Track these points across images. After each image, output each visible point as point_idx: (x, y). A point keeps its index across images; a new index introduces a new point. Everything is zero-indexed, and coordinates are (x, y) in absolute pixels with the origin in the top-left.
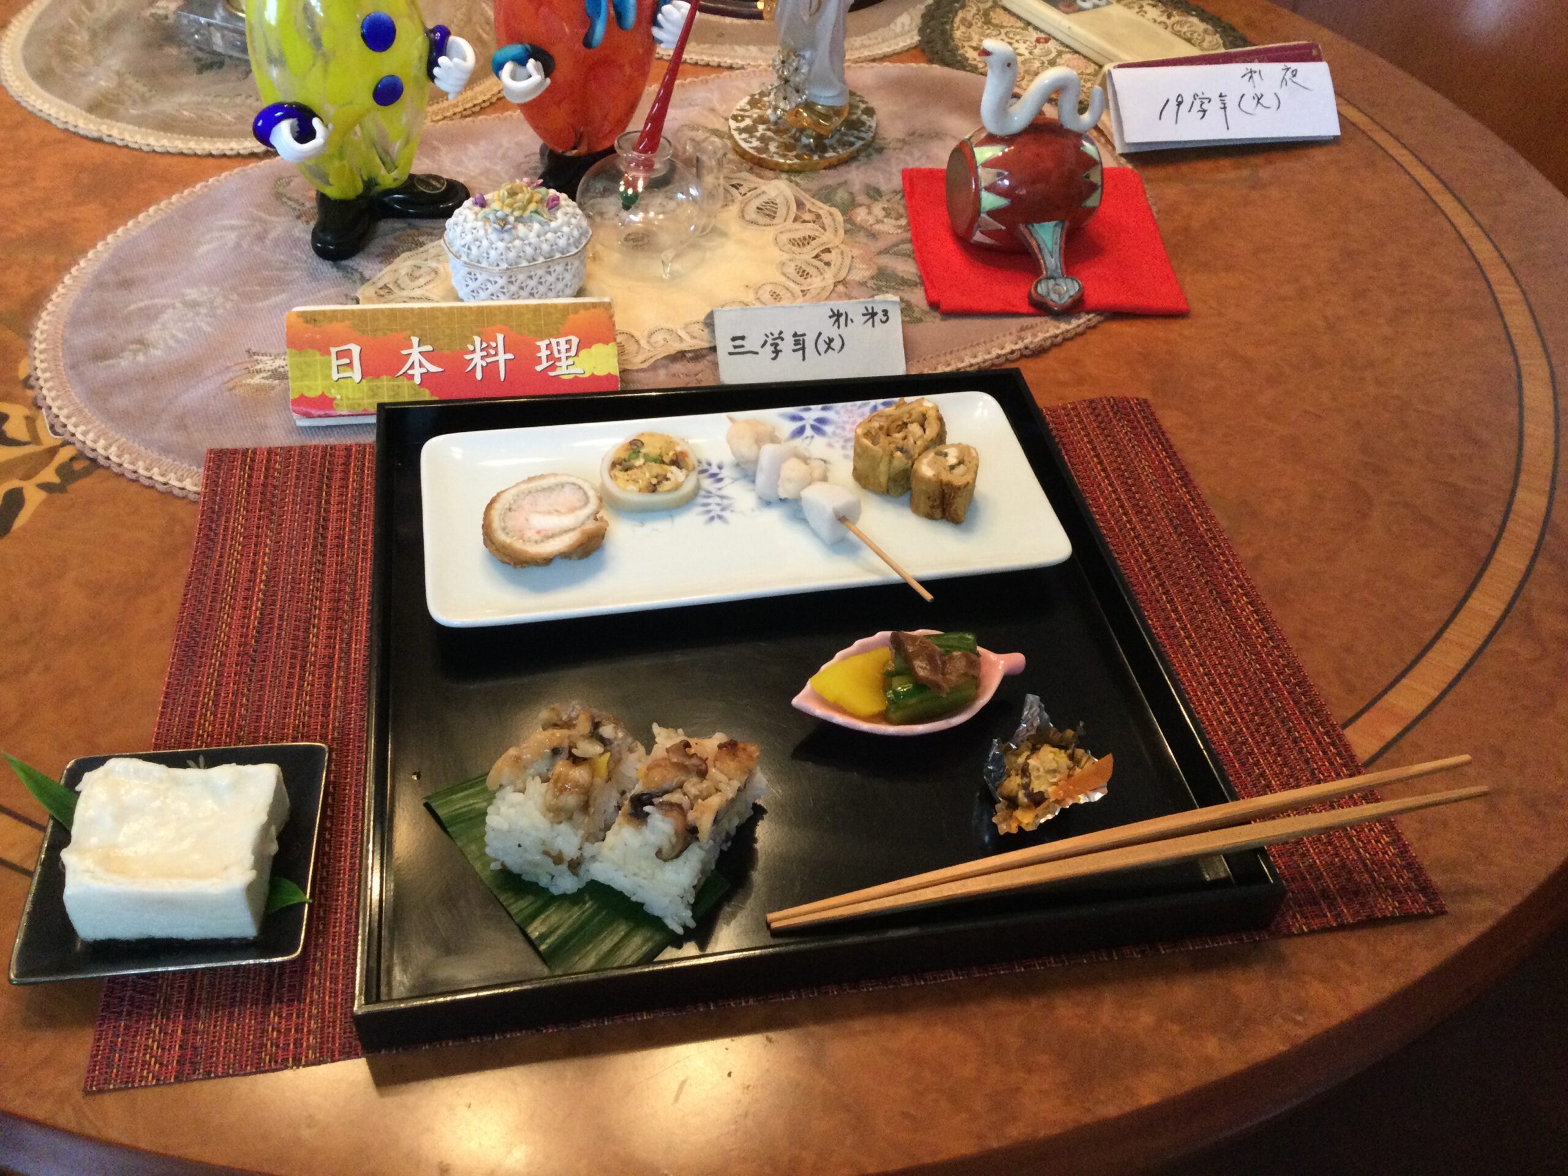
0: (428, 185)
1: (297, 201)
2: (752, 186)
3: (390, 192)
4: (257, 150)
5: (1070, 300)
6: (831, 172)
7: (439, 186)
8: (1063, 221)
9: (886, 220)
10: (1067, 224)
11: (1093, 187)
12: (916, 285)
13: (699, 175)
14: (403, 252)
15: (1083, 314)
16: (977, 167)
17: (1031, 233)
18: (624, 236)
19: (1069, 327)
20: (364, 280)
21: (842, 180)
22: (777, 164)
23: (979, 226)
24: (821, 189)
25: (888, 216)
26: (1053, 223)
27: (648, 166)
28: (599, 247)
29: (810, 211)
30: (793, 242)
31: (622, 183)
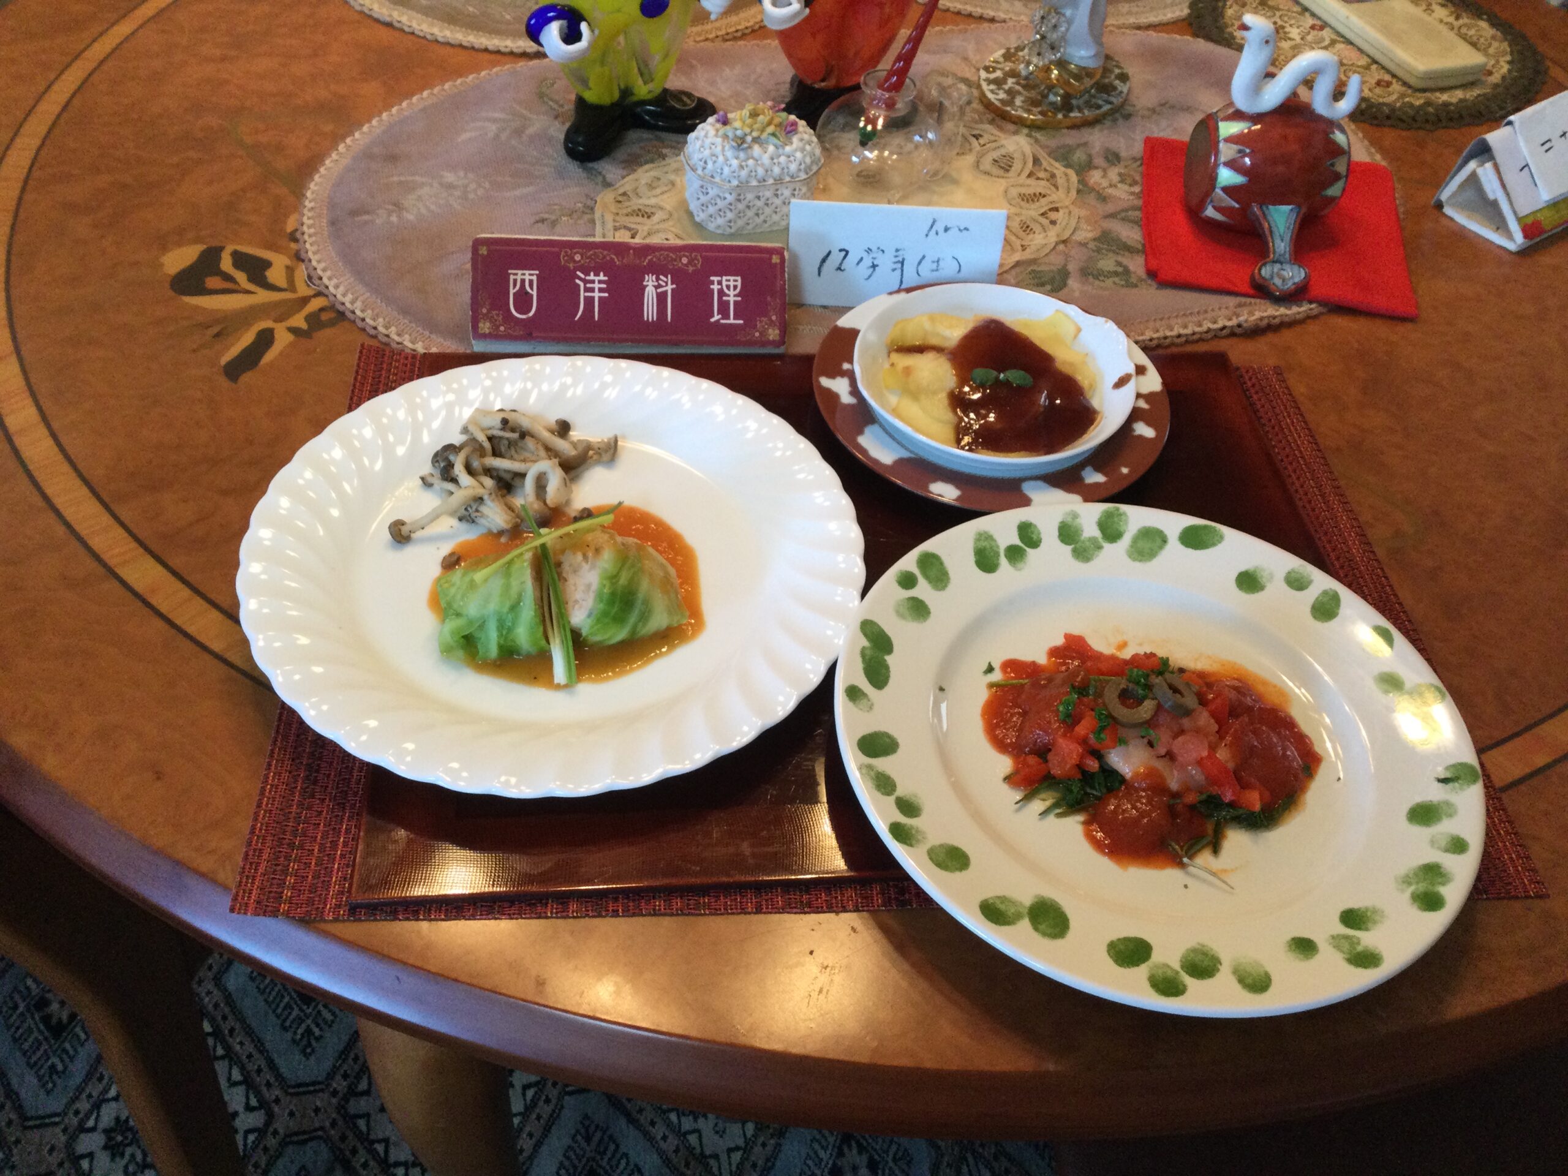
0: (680, 100)
1: (556, 102)
2: (993, 138)
3: (644, 103)
4: (529, 50)
5: (1293, 287)
6: (1073, 132)
7: (688, 102)
8: (1299, 206)
9: (1119, 185)
10: (1304, 210)
11: (1337, 177)
12: (1138, 252)
13: (940, 121)
14: (646, 162)
15: (1304, 303)
16: (1218, 142)
17: (1264, 213)
18: (855, 172)
19: (1288, 312)
20: (607, 185)
21: (1083, 141)
22: (1020, 118)
23: (1212, 201)
24: (1058, 148)
25: (1122, 181)
26: (1290, 207)
27: (890, 105)
28: (831, 180)
29: (1046, 170)
30: (1024, 197)
31: (863, 119)
